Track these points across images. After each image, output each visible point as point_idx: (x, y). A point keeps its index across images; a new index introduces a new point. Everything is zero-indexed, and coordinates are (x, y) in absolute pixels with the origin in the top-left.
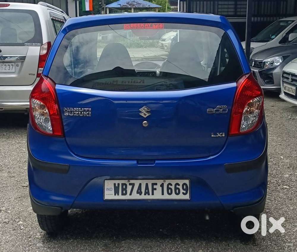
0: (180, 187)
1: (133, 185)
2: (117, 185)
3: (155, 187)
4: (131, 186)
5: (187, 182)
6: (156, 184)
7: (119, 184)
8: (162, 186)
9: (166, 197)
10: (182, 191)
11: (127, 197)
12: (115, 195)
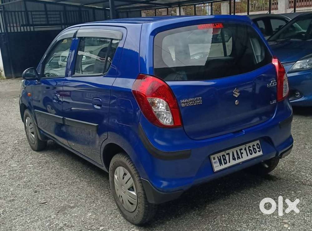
0: (256, 147)
1: (228, 154)
2: (219, 158)
3: (242, 151)
4: (228, 155)
5: (258, 142)
6: (242, 149)
7: (220, 156)
8: (245, 149)
9: (250, 157)
10: (257, 150)
11: (228, 165)
12: (220, 166)
